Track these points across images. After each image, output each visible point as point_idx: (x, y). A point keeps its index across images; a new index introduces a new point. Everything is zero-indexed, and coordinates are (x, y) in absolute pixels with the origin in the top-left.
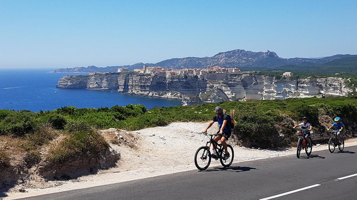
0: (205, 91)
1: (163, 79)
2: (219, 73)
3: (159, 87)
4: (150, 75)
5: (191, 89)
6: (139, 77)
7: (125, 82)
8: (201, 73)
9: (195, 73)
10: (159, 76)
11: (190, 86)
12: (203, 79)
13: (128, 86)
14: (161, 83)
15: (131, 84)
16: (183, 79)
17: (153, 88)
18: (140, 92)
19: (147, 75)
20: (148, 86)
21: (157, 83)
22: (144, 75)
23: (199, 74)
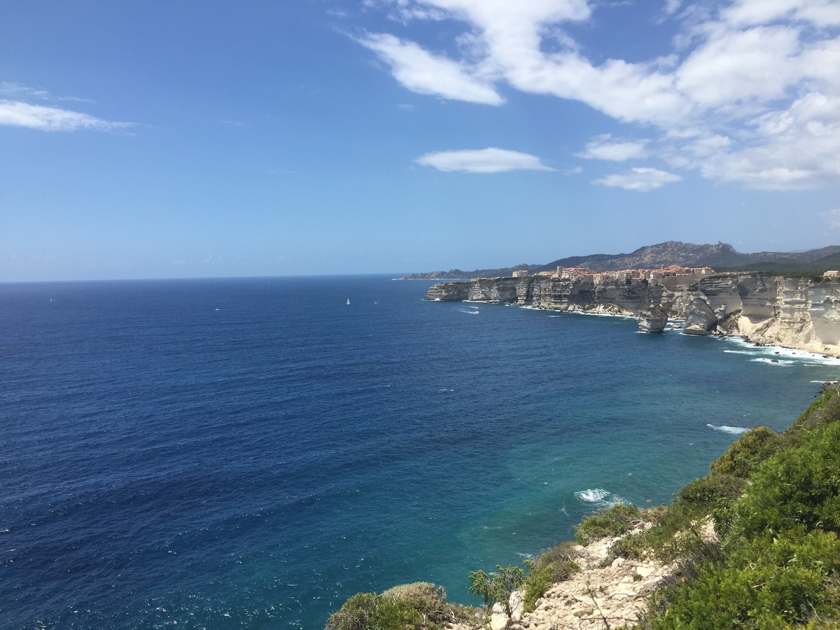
0: (660, 302)
1: (589, 286)
2: (681, 275)
3: (583, 297)
4: (568, 280)
5: (636, 300)
6: (551, 283)
7: (528, 292)
8: (652, 276)
9: (642, 276)
10: (583, 281)
11: (635, 296)
12: (657, 285)
13: (532, 297)
14: (585, 292)
15: (537, 293)
16: (623, 285)
17: (573, 299)
18: (553, 305)
19: (565, 280)
20: (565, 296)
21: (580, 291)
22: (559, 281)
23: (649, 277)
